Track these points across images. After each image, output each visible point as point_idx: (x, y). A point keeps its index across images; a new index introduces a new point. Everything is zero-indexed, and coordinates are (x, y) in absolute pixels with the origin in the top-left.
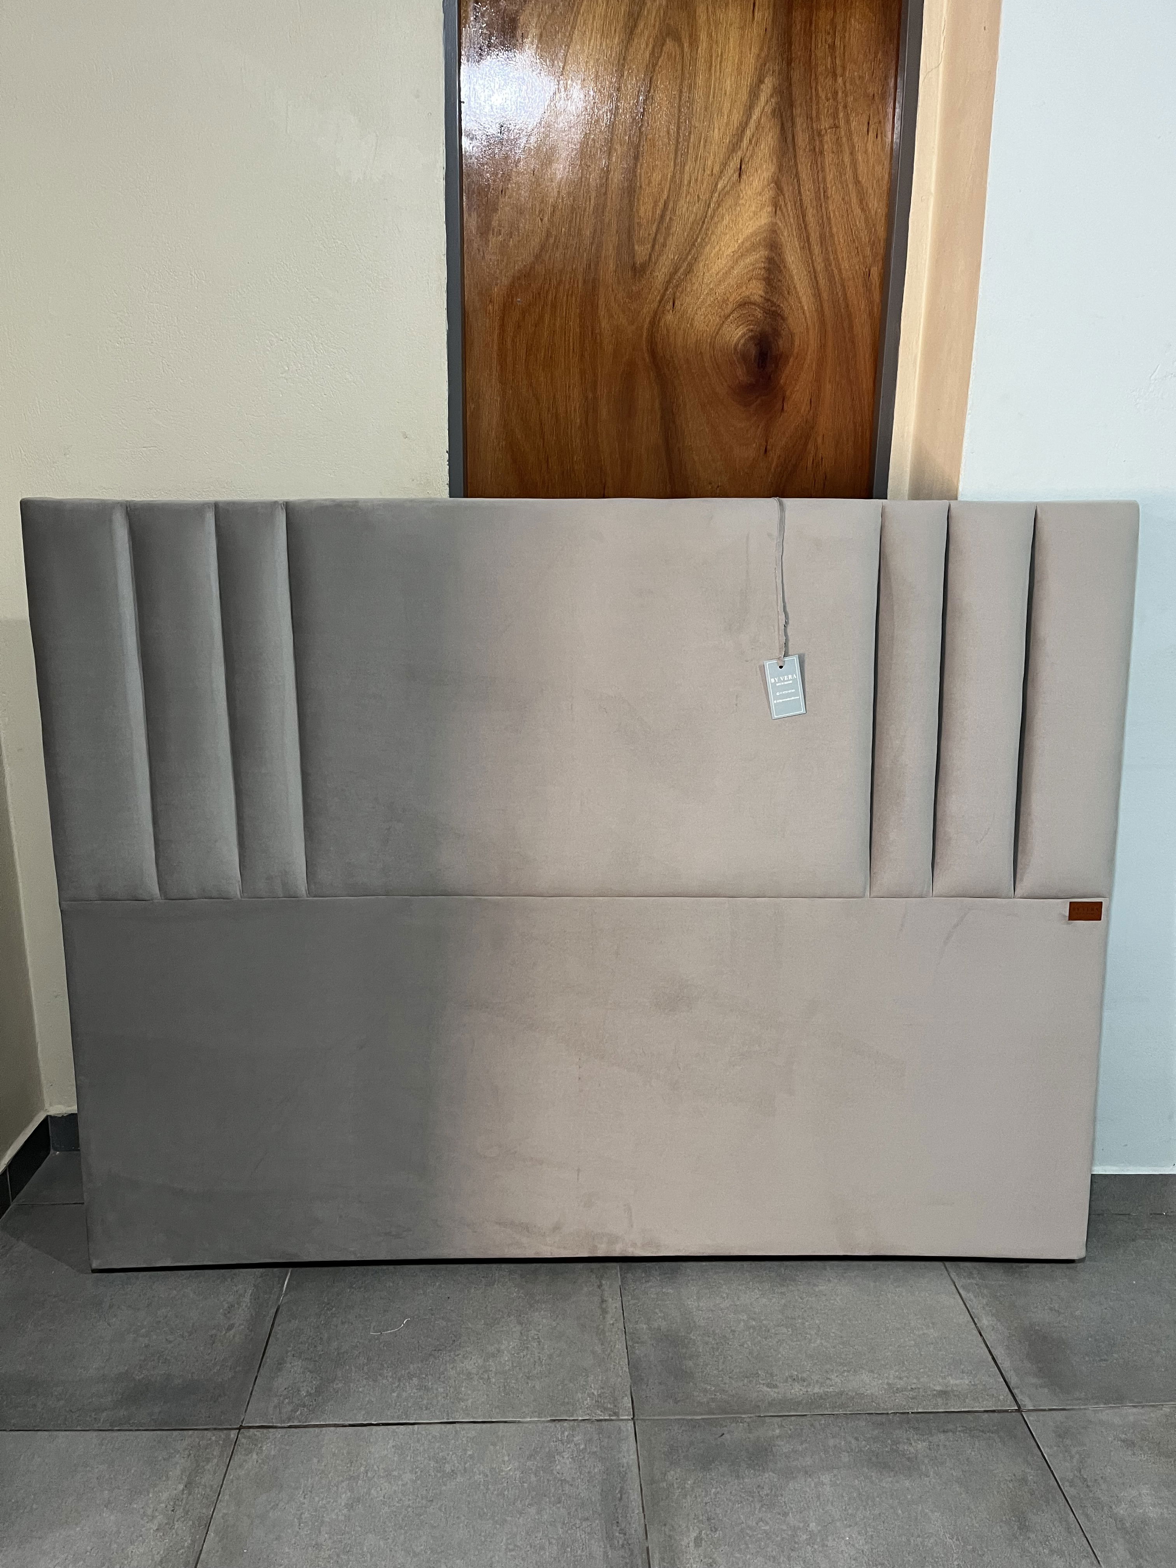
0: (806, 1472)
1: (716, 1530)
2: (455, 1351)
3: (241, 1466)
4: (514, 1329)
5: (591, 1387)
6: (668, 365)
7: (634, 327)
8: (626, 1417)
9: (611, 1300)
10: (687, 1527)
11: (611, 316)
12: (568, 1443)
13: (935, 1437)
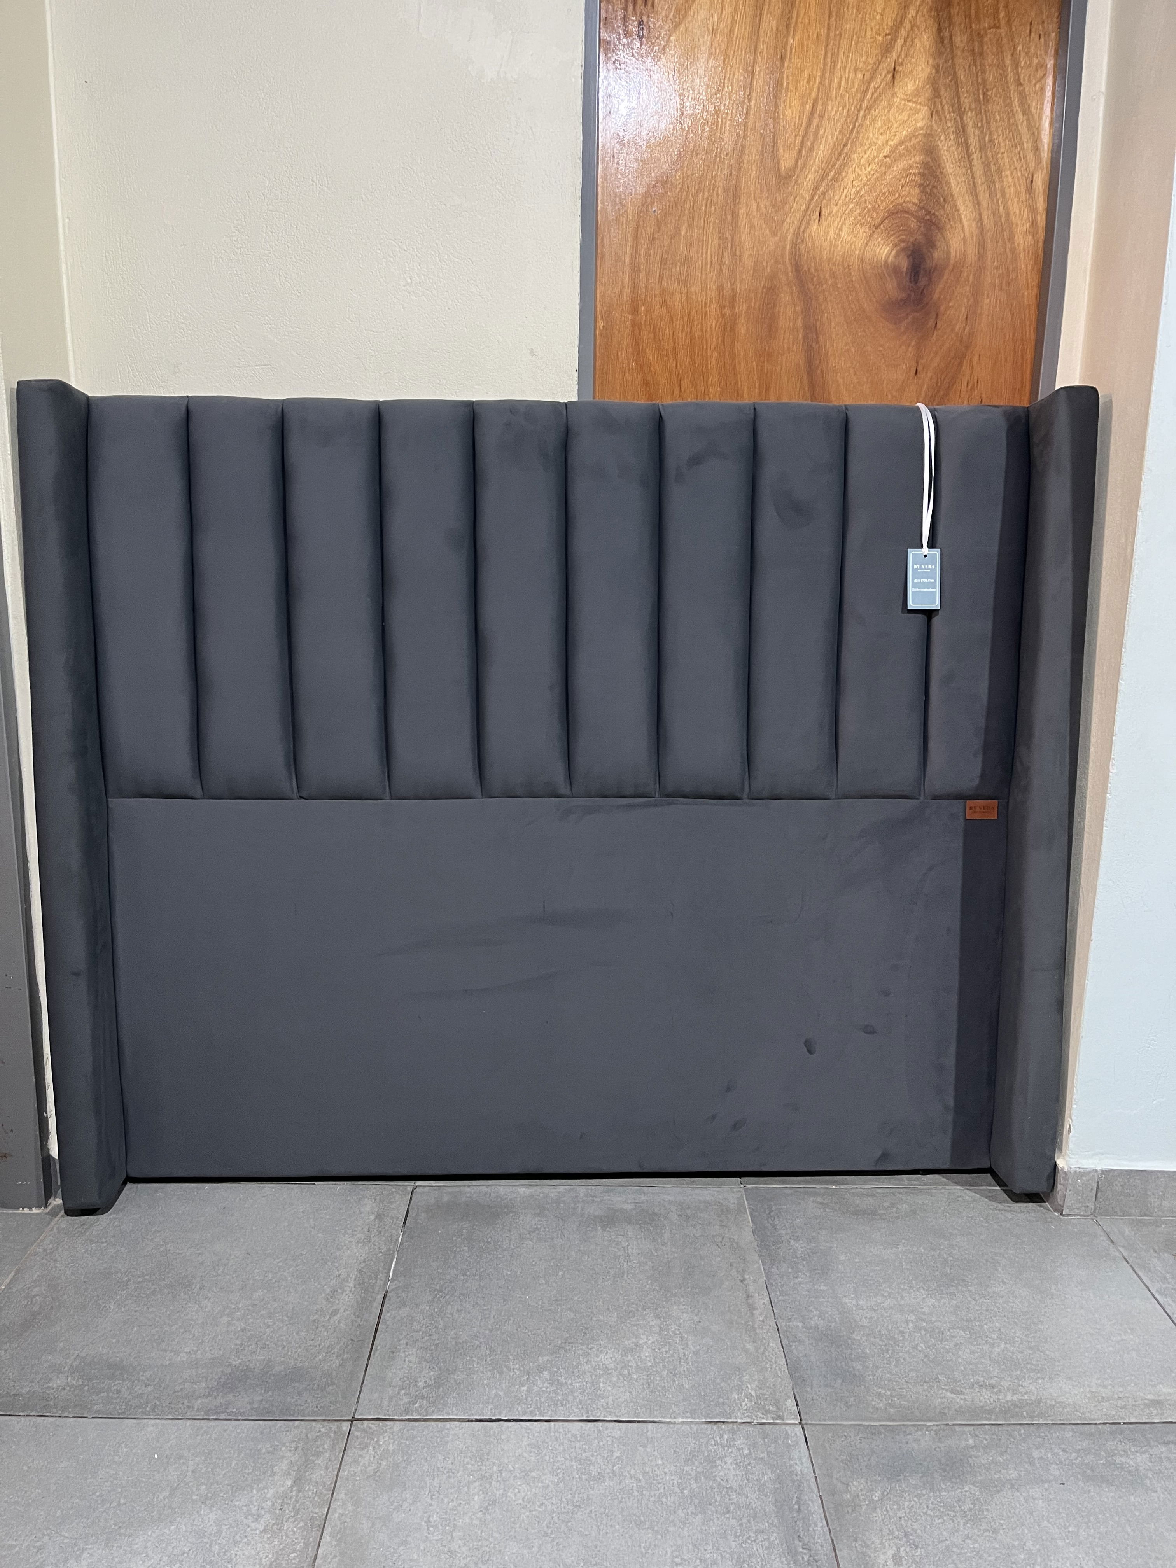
0: (1012, 1486)
1: (917, 1547)
2: (588, 1345)
3: (356, 1462)
4: (652, 1323)
5: (747, 1387)
6: (812, 279)
7: (777, 239)
8: (793, 1421)
9: (757, 1295)
10: (881, 1543)
11: (752, 227)
12: (730, 1446)
13: (1155, 1449)
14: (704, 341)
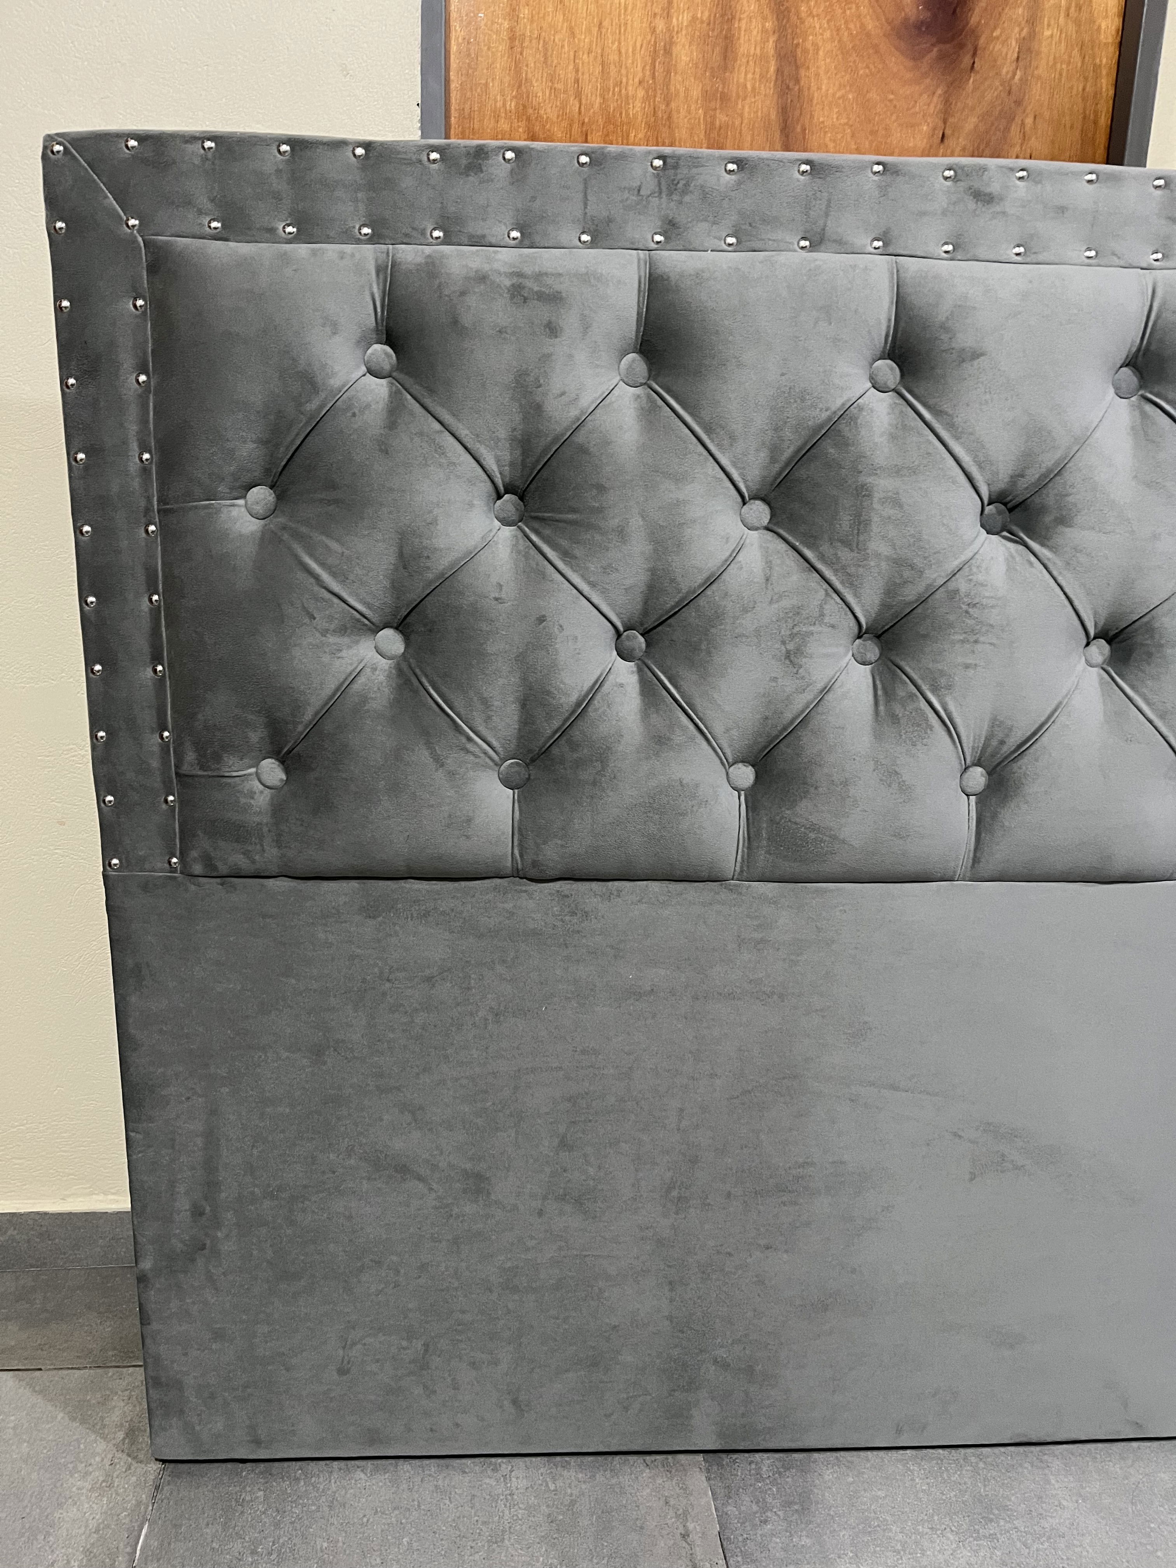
14: (624, 71)
